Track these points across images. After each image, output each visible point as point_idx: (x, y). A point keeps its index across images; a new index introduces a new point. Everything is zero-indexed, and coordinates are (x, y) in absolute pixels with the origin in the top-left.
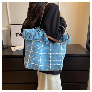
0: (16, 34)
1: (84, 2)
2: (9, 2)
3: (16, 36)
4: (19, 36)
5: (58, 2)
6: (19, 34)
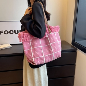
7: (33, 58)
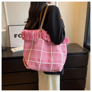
0: (15, 35)
1: (80, 2)
2: (6, 2)
3: (15, 37)
4: (17, 37)
5: (56, 2)
6: (18, 35)
7: (28, 61)
